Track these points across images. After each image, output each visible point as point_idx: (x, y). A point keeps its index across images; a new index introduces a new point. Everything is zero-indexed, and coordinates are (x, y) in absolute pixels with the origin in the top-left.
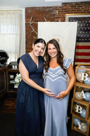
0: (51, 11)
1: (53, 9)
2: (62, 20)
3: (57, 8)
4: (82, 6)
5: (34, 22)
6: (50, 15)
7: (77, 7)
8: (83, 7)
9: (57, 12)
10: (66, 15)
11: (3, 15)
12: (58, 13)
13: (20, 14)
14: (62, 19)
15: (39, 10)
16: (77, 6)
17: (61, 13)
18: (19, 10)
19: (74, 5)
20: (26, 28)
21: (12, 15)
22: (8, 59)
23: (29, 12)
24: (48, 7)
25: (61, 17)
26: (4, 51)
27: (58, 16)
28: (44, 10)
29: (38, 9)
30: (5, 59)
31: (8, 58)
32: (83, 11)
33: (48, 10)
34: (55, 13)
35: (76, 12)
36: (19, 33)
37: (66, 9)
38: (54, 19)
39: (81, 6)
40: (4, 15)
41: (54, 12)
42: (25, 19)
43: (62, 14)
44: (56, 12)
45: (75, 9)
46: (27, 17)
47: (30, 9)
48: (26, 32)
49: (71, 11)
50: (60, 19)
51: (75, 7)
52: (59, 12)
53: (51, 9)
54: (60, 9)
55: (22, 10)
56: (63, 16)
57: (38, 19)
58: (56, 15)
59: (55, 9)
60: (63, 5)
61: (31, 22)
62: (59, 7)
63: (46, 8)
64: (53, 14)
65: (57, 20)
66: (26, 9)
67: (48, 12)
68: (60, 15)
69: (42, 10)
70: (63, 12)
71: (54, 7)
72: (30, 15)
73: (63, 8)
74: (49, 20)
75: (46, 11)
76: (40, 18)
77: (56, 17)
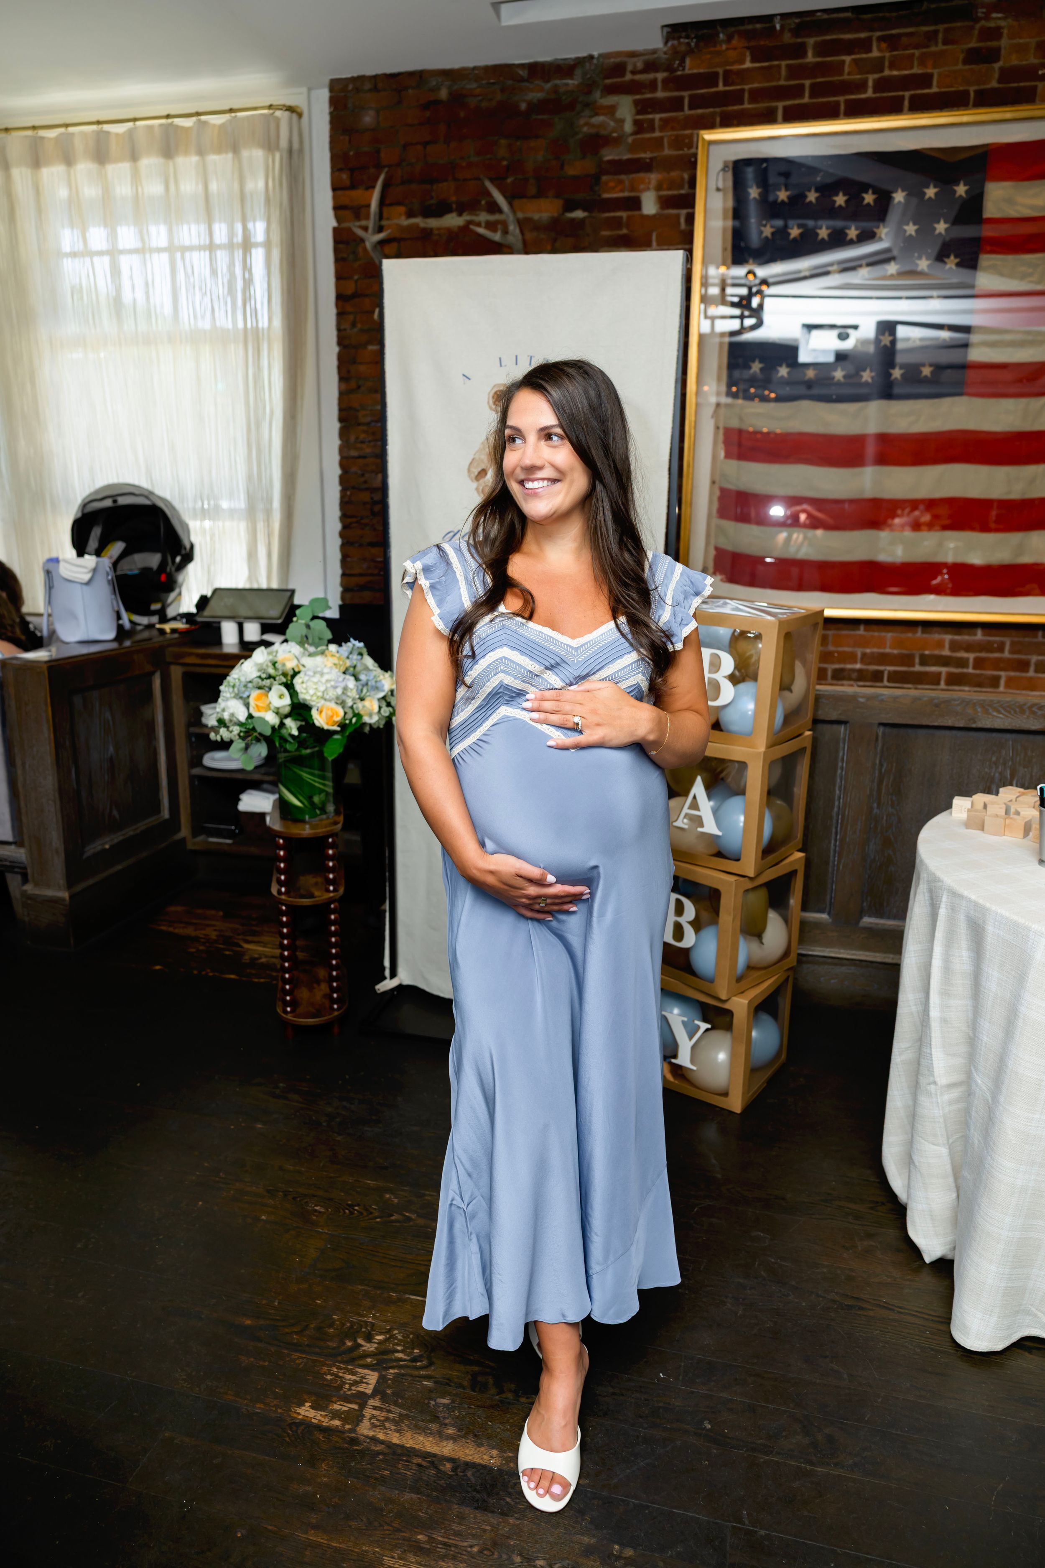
0: (571, 106)
1: (588, 87)
2: (673, 185)
3: (619, 69)
4: (866, 45)
5: (410, 214)
6: (558, 148)
7: (810, 58)
8: (875, 53)
9: (619, 114)
10: (709, 136)
11: (134, 157)
12: (636, 123)
13: (284, 143)
14: (674, 174)
15: (457, 98)
16: (811, 41)
17: (665, 123)
18: (270, 107)
19: (787, 38)
20: (340, 277)
21: (212, 158)
22: (191, 567)
23: (368, 119)
24: (536, 70)
26: (148, 494)
27: (633, 148)
28: (499, 97)
29: (443, 94)
30: (163, 565)
31: (188, 557)
32: (869, 93)
33: (535, 96)
34: (601, 119)
35: (806, 100)
36: (277, 324)
37: (710, 79)
38: (597, 178)
39: (849, 47)
40: (144, 162)
41: (593, 109)
42: (330, 193)
43: (666, 135)
44: (611, 110)
45: (794, 72)
46: (352, 170)
47: (375, 89)
48: (341, 315)
49: (756, 95)
50: (654, 177)
51: (799, 51)
52: (642, 107)
53: (572, 83)
54: (653, 86)
55: (299, 110)
56: (683, 150)
57: (446, 189)
58: (617, 141)
59: (608, 81)
60: (676, 42)
61: (371, 224)
62: (640, 65)
63: (522, 80)
64: (585, 129)
65: (622, 191)
66: (343, 94)
67: (540, 117)
68: (656, 139)
69: (480, 98)
70: (681, 113)
71: (595, 61)
72: (378, 151)
73: (684, 70)
74: (547, 197)
75: (523, 106)
76: (465, 180)
77: (617, 158)
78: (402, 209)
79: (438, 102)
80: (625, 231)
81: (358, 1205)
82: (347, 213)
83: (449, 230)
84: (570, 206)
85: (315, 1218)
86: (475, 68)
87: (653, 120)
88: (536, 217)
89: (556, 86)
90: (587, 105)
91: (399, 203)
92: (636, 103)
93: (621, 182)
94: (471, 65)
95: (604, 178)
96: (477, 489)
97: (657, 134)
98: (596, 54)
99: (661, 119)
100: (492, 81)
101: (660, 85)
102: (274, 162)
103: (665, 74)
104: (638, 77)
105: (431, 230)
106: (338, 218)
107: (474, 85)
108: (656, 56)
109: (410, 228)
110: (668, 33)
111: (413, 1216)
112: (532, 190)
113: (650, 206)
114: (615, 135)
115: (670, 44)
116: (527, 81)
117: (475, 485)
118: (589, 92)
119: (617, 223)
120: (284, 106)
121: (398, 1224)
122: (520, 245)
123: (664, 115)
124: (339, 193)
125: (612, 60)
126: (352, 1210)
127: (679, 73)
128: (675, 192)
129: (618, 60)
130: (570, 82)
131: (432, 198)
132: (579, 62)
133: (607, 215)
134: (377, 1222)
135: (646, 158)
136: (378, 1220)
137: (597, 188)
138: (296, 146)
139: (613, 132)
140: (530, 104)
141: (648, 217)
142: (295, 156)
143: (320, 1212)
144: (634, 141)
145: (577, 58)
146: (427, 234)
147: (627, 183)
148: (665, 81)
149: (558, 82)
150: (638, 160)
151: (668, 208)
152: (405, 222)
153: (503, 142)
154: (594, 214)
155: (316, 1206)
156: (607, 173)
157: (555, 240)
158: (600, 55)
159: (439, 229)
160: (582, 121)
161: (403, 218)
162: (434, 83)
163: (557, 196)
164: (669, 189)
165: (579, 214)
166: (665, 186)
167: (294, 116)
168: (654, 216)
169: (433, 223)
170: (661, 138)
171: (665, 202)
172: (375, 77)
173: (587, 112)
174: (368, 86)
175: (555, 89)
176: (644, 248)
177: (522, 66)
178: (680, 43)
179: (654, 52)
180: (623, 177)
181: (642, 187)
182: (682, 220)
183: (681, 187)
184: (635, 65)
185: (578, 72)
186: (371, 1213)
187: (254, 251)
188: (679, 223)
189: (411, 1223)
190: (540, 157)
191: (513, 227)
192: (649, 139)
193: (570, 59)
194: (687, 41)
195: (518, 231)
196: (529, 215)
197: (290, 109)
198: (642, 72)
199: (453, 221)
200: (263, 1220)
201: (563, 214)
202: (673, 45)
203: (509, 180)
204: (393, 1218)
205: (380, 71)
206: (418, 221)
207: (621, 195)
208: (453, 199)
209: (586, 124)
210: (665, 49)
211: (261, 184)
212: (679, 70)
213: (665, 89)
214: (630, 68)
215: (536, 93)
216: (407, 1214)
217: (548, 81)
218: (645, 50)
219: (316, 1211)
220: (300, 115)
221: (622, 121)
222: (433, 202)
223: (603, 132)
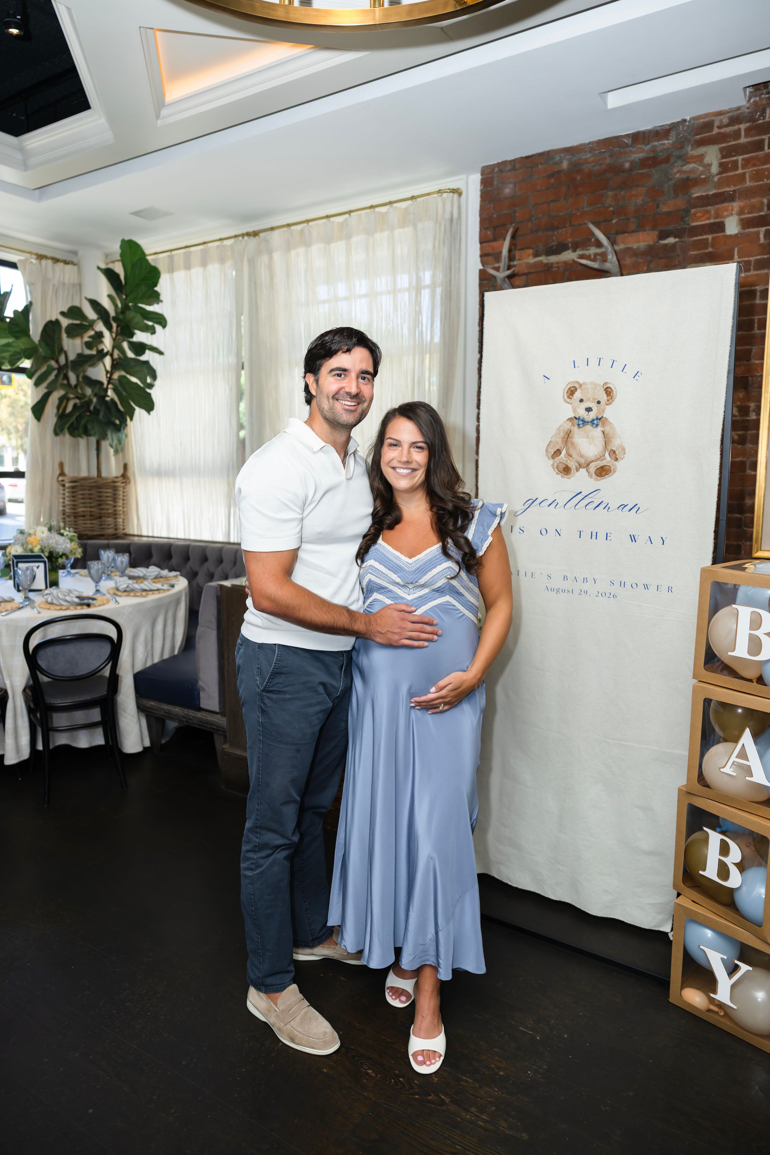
0: (667, 160)
1: (680, 144)
2: (752, 210)
3: (708, 126)
5: (536, 255)
6: (655, 193)
9: (706, 160)
11: (349, 237)
12: (721, 165)
13: (448, 216)
14: (754, 201)
15: (576, 167)
17: (747, 163)
18: (440, 192)
21: (398, 232)
23: (507, 191)
24: (638, 137)
25: (748, 193)
27: (719, 185)
28: (608, 161)
29: (565, 165)
33: (637, 156)
34: (692, 166)
36: (437, 339)
38: (687, 211)
40: (354, 239)
41: (685, 159)
42: (478, 246)
43: (748, 171)
44: (700, 158)
46: (494, 228)
50: (736, 205)
52: (726, 153)
53: (668, 143)
54: (737, 135)
55: (460, 191)
56: (764, 181)
57: (565, 234)
58: (705, 181)
59: (698, 137)
60: (757, 99)
61: (503, 264)
62: (725, 121)
63: (627, 146)
64: (678, 175)
65: (709, 219)
66: (490, 176)
67: (640, 171)
68: (739, 175)
69: (593, 164)
70: (763, 152)
71: (687, 123)
72: (515, 212)
73: (764, 118)
74: (645, 230)
75: (627, 165)
76: (580, 225)
77: (704, 194)
78: (530, 251)
79: (559, 172)
80: (710, 249)
81: (403, 1077)
82: (490, 259)
83: (565, 263)
84: (664, 235)
85: (365, 1081)
86: (590, 143)
87: (737, 161)
88: (635, 246)
89: (654, 146)
90: (680, 157)
91: (528, 248)
92: (721, 150)
93: (708, 212)
94: (587, 141)
95: (693, 211)
96: (553, 465)
97: (740, 171)
98: (688, 118)
99: (743, 159)
100: (603, 150)
101: (743, 133)
102: (440, 228)
103: (748, 124)
104: (723, 130)
105: (552, 264)
106: (483, 263)
107: (588, 155)
108: (740, 112)
109: (535, 264)
110: (750, 92)
111: (447, 1101)
112: (632, 226)
113: (732, 227)
114: (703, 176)
115: (752, 100)
116: (632, 146)
117: (551, 462)
118: (682, 147)
119: (704, 244)
120: (449, 189)
121: (433, 1106)
122: (617, 269)
123: (745, 156)
124: (485, 245)
125: (702, 120)
126: (397, 1080)
127: (760, 122)
128: (756, 215)
129: (707, 120)
130: (666, 142)
131: (553, 241)
132: (674, 126)
133: (695, 238)
134: (416, 1099)
135: (731, 191)
136: (417, 1097)
137: (687, 219)
138: (455, 216)
139: (701, 174)
140: (632, 163)
141: (730, 236)
142: (455, 222)
143: (371, 1076)
144: (719, 179)
145: (671, 124)
146: (548, 267)
147: (713, 212)
148: (747, 130)
149: (656, 143)
150: (723, 193)
151: (749, 228)
152: (532, 260)
153: (610, 193)
154: (683, 240)
155: (369, 1069)
156: (695, 207)
157: (650, 262)
158: (692, 119)
159: (557, 263)
160: (675, 170)
161: (531, 257)
162: (558, 158)
163: (653, 228)
164: (751, 213)
165: (671, 240)
166: (746, 211)
167: (456, 196)
168: (736, 235)
169: (553, 259)
170: (744, 174)
171: (745, 224)
172: (514, 160)
173: (680, 163)
174: (509, 167)
175: (654, 150)
176: (727, 262)
177: (628, 135)
178: (761, 99)
179: (739, 108)
180: (709, 208)
181: (726, 213)
182: (762, 236)
183: (762, 210)
184: (721, 121)
185: (673, 134)
186: (413, 1088)
187: (423, 291)
188: (759, 238)
189: (444, 1108)
190: (639, 201)
191: (612, 257)
192: (733, 176)
193: (667, 125)
194: (767, 96)
195: (615, 259)
196: (630, 246)
197: (454, 191)
198: (727, 126)
199: (569, 256)
200: (324, 1072)
201: (658, 242)
202: (755, 102)
203: (614, 221)
204: (429, 1098)
205: (518, 156)
206: (543, 259)
207: (708, 222)
208: (570, 240)
209: (678, 172)
210: (748, 105)
211: (430, 246)
212: (761, 120)
213: (746, 136)
214: (717, 124)
215: (638, 154)
216: (443, 1097)
217: (648, 144)
218: (730, 109)
219: (368, 1073)
220: (460, 194)
221: (710, 165)
222: (554, 243)
223: (692, 176)
